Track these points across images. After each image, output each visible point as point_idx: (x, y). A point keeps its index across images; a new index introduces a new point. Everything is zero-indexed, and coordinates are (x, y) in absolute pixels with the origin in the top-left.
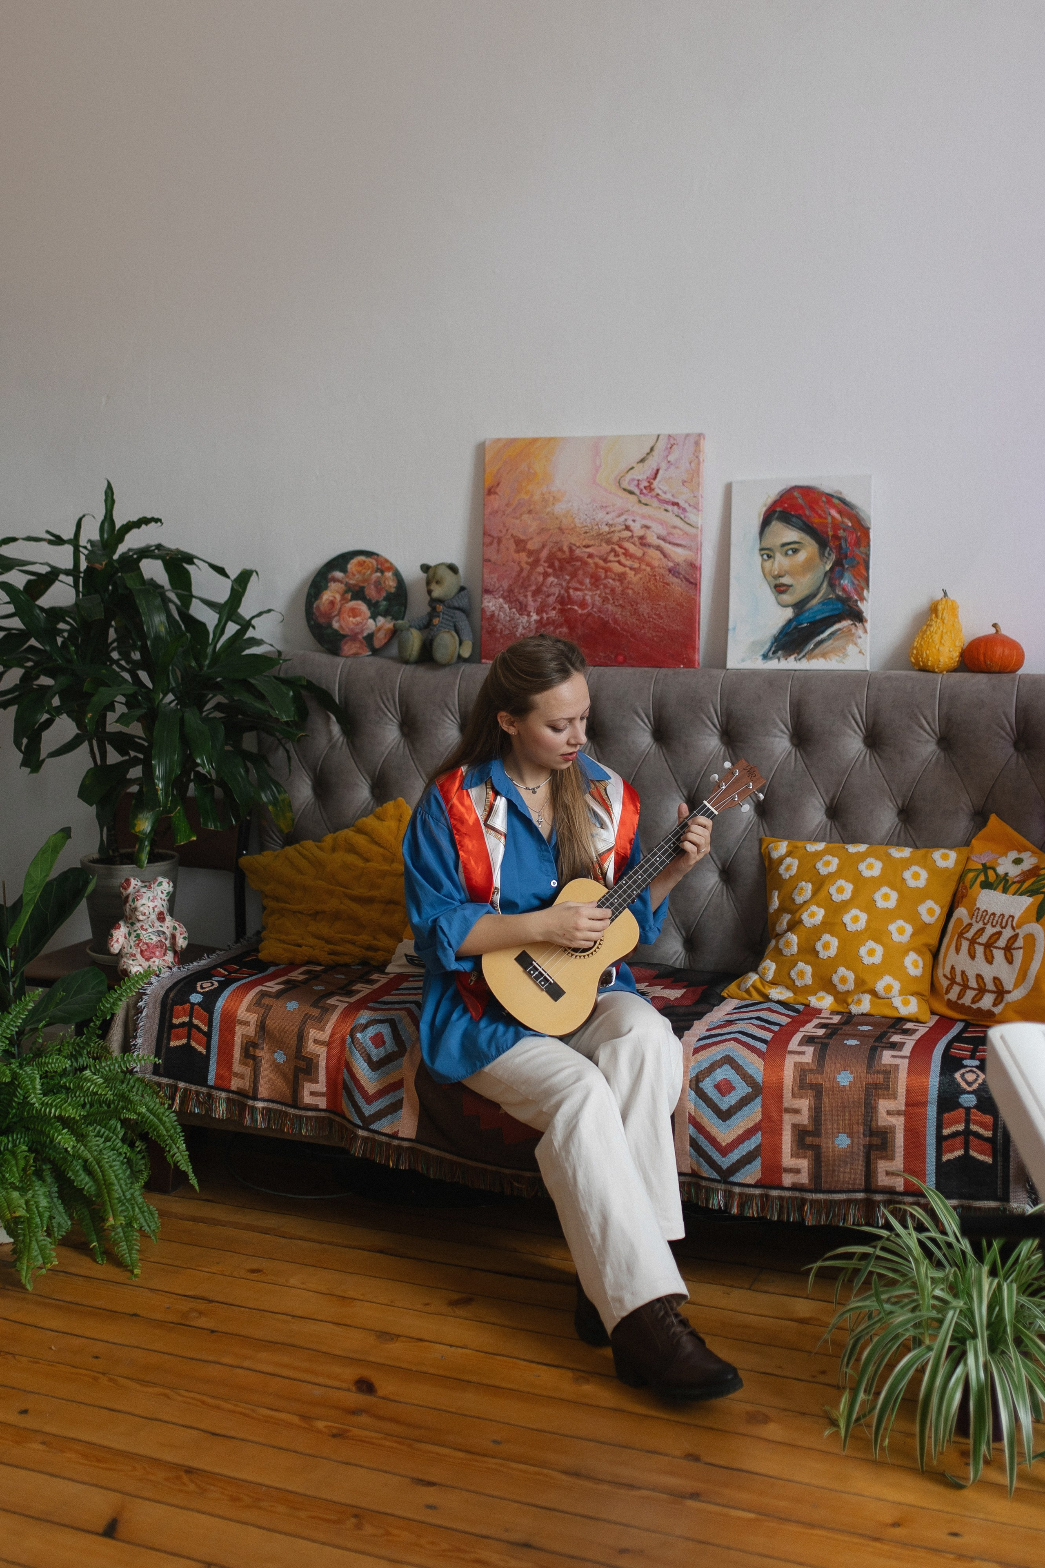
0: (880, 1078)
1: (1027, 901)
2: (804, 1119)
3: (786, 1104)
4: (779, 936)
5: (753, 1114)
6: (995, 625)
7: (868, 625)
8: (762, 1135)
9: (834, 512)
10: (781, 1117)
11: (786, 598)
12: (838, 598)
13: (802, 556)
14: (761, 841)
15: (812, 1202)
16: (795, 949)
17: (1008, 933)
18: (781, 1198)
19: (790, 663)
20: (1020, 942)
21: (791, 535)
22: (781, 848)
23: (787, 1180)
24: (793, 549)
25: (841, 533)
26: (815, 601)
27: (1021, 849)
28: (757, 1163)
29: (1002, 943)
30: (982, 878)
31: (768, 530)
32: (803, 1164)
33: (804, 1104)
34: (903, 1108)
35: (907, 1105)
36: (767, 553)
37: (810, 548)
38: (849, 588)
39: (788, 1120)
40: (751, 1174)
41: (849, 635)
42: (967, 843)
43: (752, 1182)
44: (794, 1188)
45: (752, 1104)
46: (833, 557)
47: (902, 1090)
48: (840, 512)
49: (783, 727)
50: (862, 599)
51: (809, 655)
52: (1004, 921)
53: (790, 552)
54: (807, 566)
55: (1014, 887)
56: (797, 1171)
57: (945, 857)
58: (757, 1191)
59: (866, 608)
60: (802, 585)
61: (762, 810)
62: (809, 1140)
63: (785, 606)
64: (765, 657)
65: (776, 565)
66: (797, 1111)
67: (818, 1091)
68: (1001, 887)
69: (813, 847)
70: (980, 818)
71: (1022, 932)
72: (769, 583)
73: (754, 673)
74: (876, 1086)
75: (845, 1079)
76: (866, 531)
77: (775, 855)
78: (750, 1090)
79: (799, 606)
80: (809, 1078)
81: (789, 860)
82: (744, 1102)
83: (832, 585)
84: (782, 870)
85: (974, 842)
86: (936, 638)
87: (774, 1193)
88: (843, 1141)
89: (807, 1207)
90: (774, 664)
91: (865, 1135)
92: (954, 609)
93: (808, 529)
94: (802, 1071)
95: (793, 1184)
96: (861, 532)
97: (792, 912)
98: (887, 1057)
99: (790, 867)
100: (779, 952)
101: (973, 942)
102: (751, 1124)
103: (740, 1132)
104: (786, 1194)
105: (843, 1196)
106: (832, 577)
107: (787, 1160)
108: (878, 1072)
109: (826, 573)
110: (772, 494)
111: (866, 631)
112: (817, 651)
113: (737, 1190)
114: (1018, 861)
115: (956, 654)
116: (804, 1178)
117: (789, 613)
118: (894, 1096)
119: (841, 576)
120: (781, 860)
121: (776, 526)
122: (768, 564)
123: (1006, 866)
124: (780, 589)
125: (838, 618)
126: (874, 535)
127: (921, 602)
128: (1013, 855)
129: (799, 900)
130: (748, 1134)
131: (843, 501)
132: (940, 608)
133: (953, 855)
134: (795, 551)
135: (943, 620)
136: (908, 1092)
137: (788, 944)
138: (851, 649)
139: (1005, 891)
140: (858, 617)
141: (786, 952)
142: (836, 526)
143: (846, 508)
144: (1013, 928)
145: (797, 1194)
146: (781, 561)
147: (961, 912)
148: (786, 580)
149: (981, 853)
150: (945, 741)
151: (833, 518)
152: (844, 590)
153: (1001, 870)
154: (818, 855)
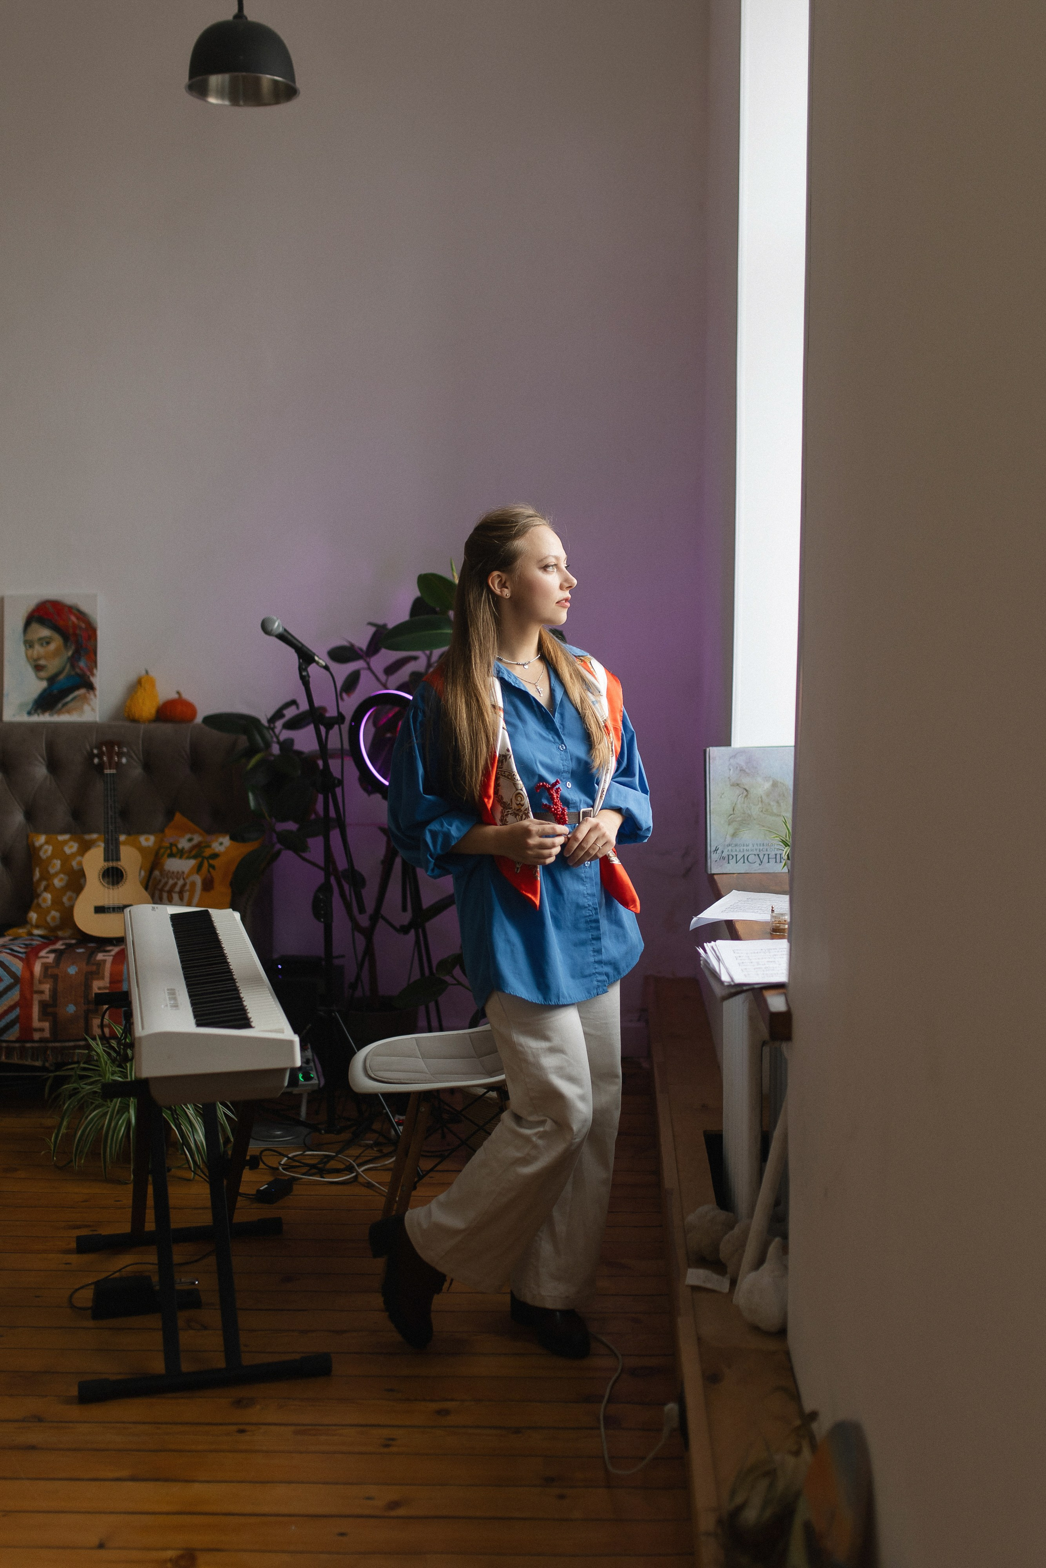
0: (94, 968)
1: (192, 863)
2: (46, 996)
3: (35, 989)
4: (39, 896)
5: (14, 995)
6: (178, 693)
7: (97, 693)
8: (20, 1009)
9: (73, 618)
10: (32, 997)
11: (43, 674)
12: (77, 674)
13: (52, 646)
14: (28, 837)
15: (54, 1049)
16: (49, 902)
17: (181, 882)
18: (32, 1048)
19: (45, 718)
20: (187, 887)
21: (45, 632)
22: (42, 839)
23: (37, 1036)
24: (47, 641)
25: (78, 632)
26: (62, 677)
27: (193, 832)
28: (17, 1027)
29: (177, 889)
30: (169, 851)
31: (30, 630)
32: (46, 1025)
33: (46, 987)
34: (108, 985)
35: (111, 983)
36: (29, 644)
37: (57, 642)
38: (85, 669)
39: (36, 998)
40: (14, 1034)
41: (84, 699)
42: (162, 831)
43: (14, 1039)
44: (41, 1040)
45: (13, 990)
46: (73, 647)
47: (107, 974)
48: (78, 618)
49: (40, 758)
50: (93, 674)
51: (59, 712)
52: (178, 875)
53: (44, 644)
54: (56, 653)
55: (185, 856)
56: (42, 1030)
57: (147, 840)
58: (17, 1045)
59: (96, 681)
60: (53, 666)
61: (29, 815)
62: (50, 1010)
63: (41, 679)
64: (29, 713)
65: (35, 652)
66: (42, 992)
67: (55, 978)
68: (179, 856)
69: (61, 838)
70: (170, 815)
71: (188, 881)
72: (31, 664)
73: (20, 725)
74: (91, 973)
75: (72, 970)
76: (94, 631)
77: (37, 844)
78: (12, 981)
79: (51, 680)
80: (50, 971)
81: (46, 847)
82: (9, 988)
83: (73, 666)
84: (42, 854)
85: (167, 831)
86: (140, 701)
87: (28, 1045)
88: (71, 1009)
89: (49, 1052)
90: (36, 718)
91: (84, 1004)
92: (152, 683)
93: (56, 628)
94: (46, 967)
95: (40, 1038)
96: (91, 631)
97: (47, 879)
98: (100, 956)
99: (47, 851)
100: (39, 905)
101: (161, 890)
102: (12, 1003)
103: (5, 1008)
104: (36, 1045)
105: (72, 1044)
106: (73, 660)
107: (36, 1024)
108: (93, 964)
109: (69, 658)
110: (32, 604)
111: (95, 696)
112: (64, 709)
113: (4, 1045)
114: (190, 840)
115: (153, 711)
116: (47, 1034)
117: (44, 684)
118: (103, 978)
119: (79, 659)
120: (41, 847)
121: (35, 626)
122: (30, 652)
123: (184, 844)
124: (38, 668)
125: (77, 687)
126: (99, 633)
127: (132, 677)
128: (188, 836)
129: (52, 871)
130: (11, 1008)
131: (79, 611)
132: (143, 680)
133: (152, 838)
134: (48, 643)
135: (145, 689)
136: (111, 975)
137: (45, 900)
138: (86, 708)
139: (181, 857)
140: (90, 687)
141: (44, 905)
142: (75, 627)
143: (81, 615)
144: (184, 879)
145: (43, 1044)
146: (38, 650)
147: (157, 873)
148: (42, 662)
149: (170, 836)
150: (147, 766)
151: (73, 623)
152: (81, 669)
153: (180, 846)
154: (65, 842)
